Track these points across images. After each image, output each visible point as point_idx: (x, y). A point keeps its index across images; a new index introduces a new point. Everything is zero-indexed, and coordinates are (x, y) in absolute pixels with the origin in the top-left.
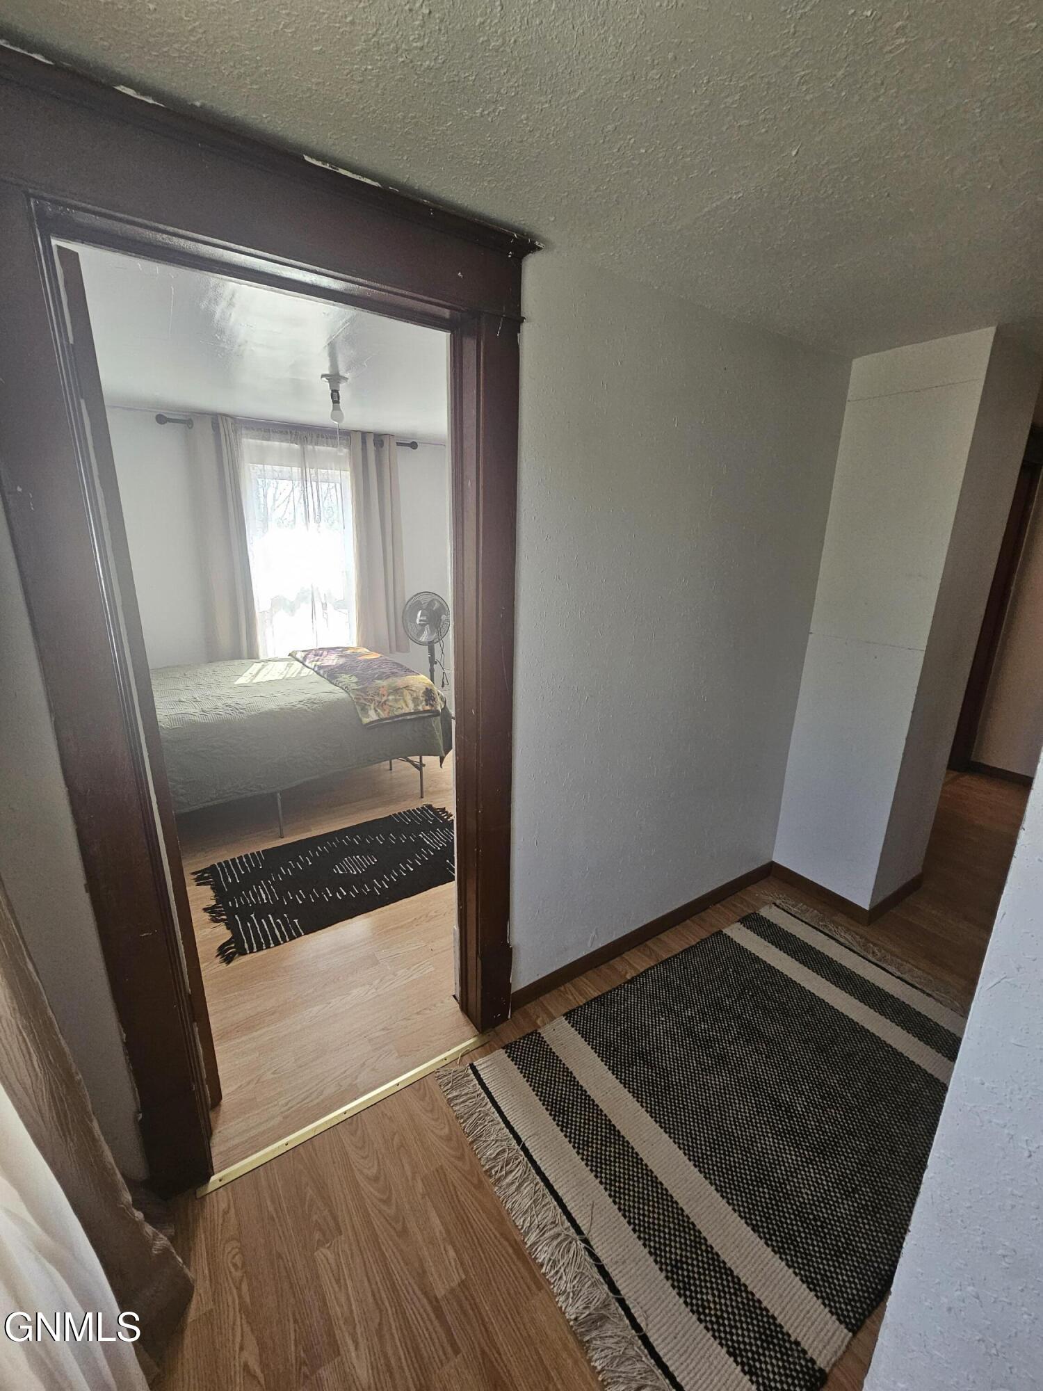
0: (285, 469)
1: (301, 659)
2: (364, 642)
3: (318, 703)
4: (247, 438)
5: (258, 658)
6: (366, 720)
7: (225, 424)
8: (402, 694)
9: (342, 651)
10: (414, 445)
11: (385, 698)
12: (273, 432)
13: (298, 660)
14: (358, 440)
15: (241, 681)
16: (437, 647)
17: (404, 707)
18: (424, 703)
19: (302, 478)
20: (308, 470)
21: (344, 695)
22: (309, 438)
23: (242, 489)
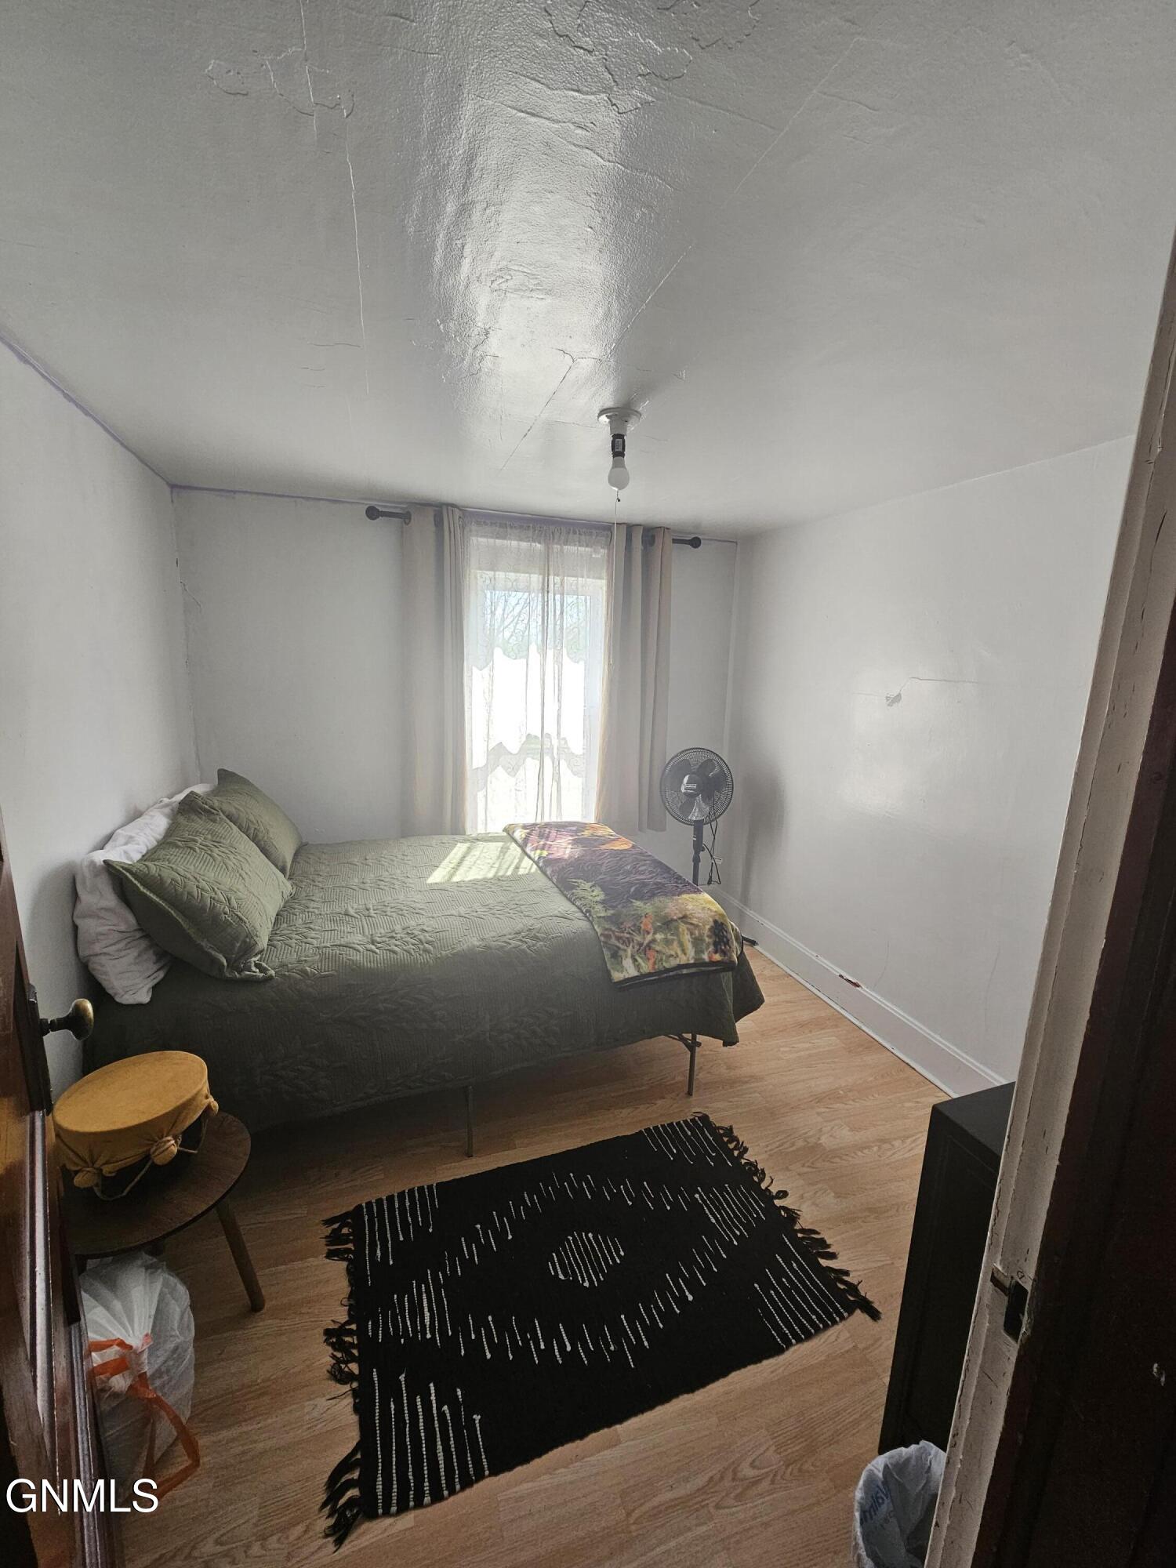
0: (523, 577)
1: (520, 841)
2: (605, 818)
3: (543, 940)
4: (477, 536)
5: (464, 834)
6: (617, 976)
7: (451, 515)
8: (677, 933)
9: (576, 832)
10: (695, 543)
11: (649, 937)
12: (511, 527)
13: (516, 842)
14: (619, 537)
15: (437, 877)
16: (706, 829)
17: (679, 952)
18: (711, 948)
19: (543, 589)
20: (551, 577)
21: (582, 925)
22: (556, 537)
23: (465, 605)
